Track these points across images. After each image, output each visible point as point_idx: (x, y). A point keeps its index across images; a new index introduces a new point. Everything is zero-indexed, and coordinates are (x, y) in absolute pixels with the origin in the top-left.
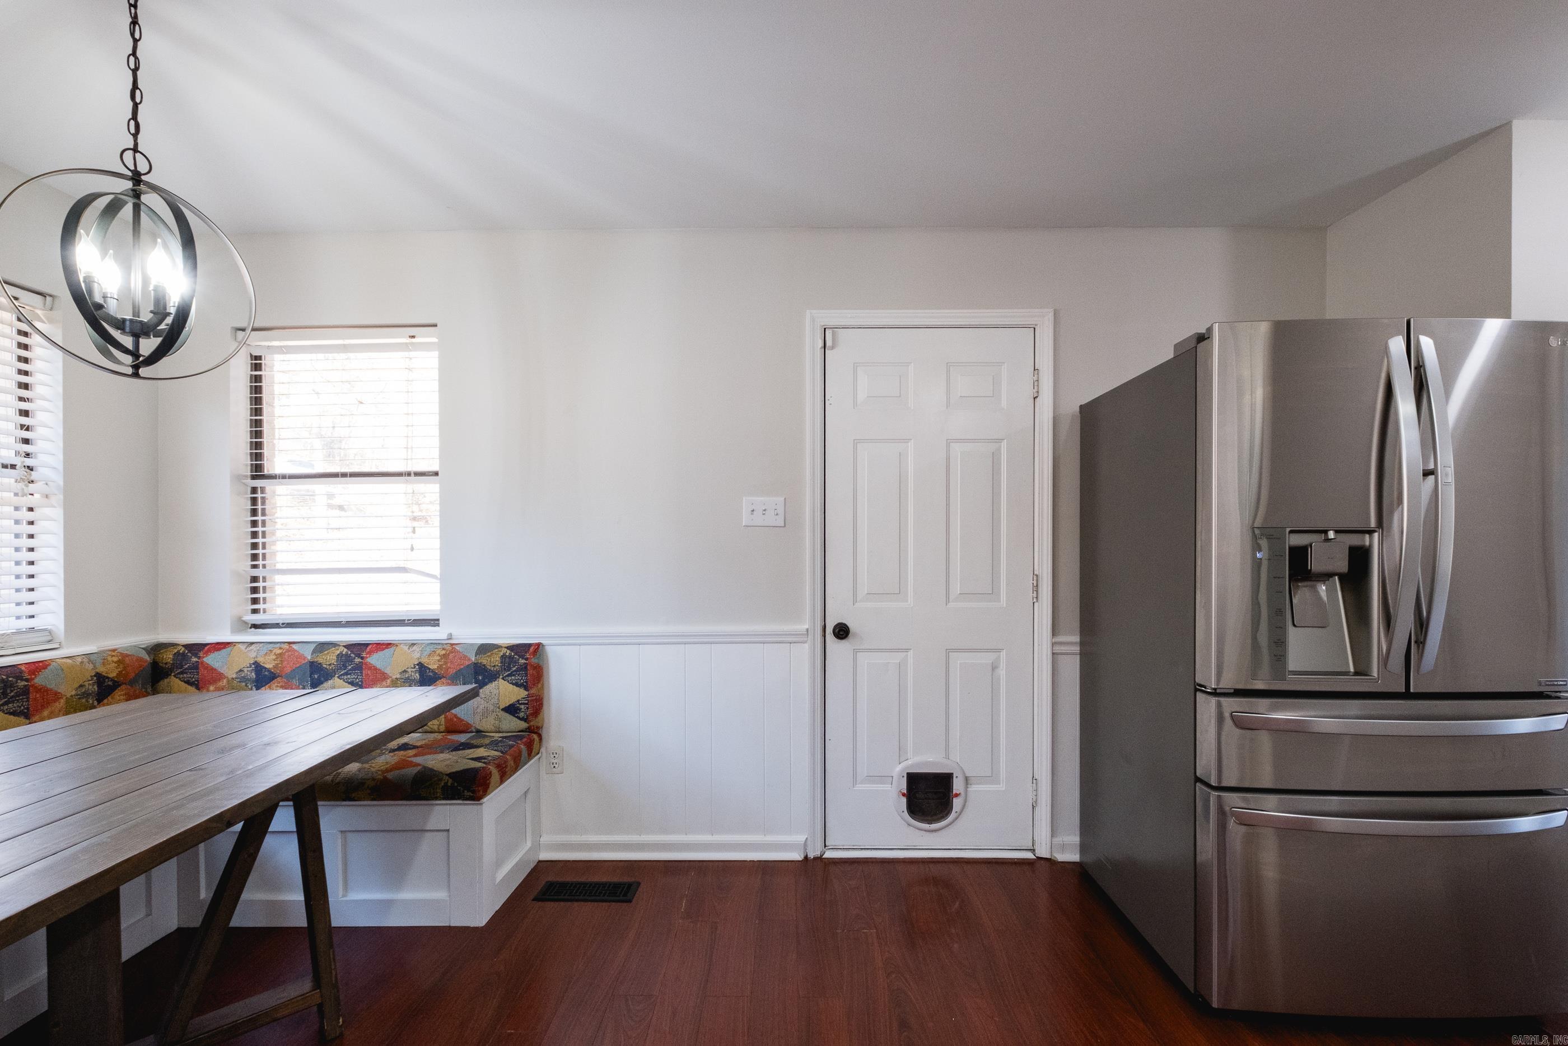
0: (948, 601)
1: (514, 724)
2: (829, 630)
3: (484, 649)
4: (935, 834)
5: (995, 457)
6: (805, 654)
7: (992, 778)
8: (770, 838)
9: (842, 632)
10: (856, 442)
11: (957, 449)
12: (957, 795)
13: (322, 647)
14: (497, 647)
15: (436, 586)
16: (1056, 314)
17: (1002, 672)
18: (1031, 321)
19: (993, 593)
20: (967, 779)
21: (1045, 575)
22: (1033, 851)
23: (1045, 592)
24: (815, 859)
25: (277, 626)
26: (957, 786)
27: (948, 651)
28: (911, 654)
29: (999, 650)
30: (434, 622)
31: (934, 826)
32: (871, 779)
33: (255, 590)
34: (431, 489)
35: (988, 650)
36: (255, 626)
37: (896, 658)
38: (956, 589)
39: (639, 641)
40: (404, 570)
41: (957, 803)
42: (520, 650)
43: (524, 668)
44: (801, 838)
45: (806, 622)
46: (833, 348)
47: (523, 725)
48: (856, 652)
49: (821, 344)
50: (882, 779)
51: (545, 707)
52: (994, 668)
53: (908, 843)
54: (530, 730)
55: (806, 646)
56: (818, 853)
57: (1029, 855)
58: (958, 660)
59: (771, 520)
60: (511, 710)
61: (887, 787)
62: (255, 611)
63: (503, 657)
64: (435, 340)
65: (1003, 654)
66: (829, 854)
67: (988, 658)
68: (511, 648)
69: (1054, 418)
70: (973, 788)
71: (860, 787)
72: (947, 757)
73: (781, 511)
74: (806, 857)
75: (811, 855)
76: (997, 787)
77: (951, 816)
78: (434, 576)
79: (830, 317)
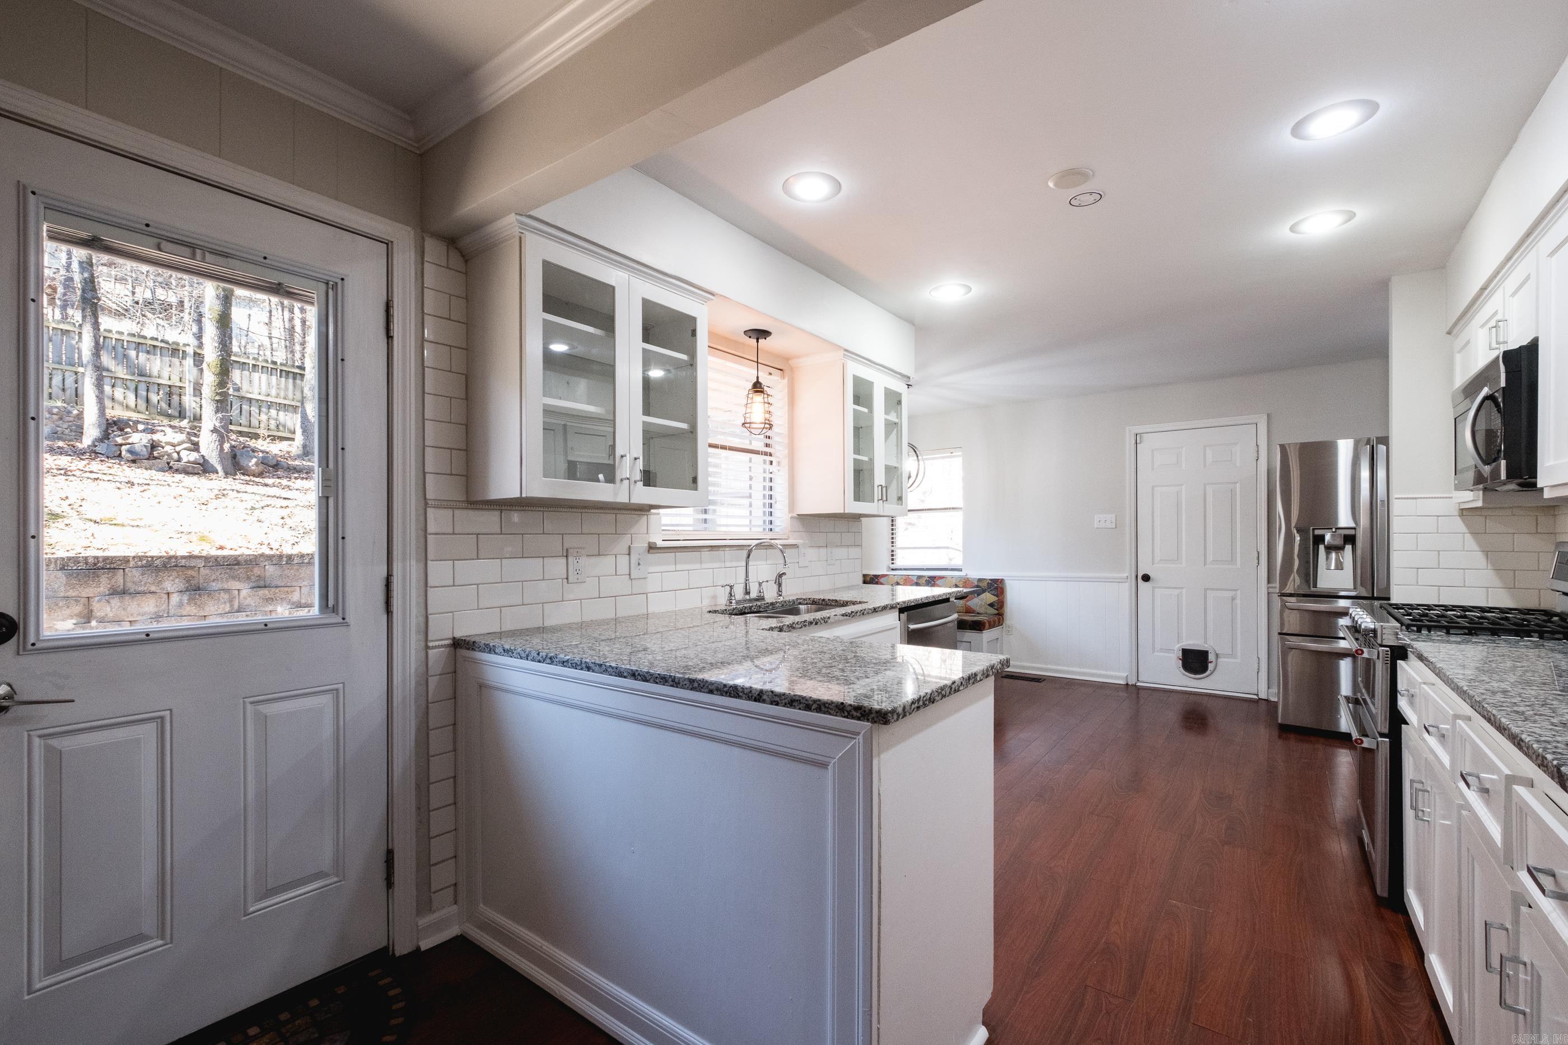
0: (1205, 564)
1: (993, 611)
2: (1140, 577)
3: (980, 580)
4: (1199, 681)
5: (1233, 492)
6: (1125, 590)
7: (1233, 655)
8: (1108, 673)
9: (1146, 578)
10: (1153, 488)
11: (1210, 490)
12: (1211, 662)
13: (919, 577)
14: (985, 579)
15: (961, 554)
16: (1268, 415)
17: (1238, 601)
18: (1255, 421)
19: (1233, 560)
20: (1217, 656)
21: (1263, 552)
22: (1257, 695)
23: (1263, 560)
24: (1132, 685)
25: (901, 569)
26: (1211, 657)
27: (1206, 590)
28: (1184, 590)
29: (1236, 590)
30: (960, 570)
31: (1198, 676)
32: (1162, 650)
33: (892, 555)
34: (959, 516)
35: (1231, 590)
36: (893, 570)
37: (1176, 592)
38: (1210, 558)
39: (1046, 579)
40: (948, 548)
41: (1211, 666)
42: (995, 581)
43: (997, 588)
44: (1125, 674)
45: (1128, 572)
46: (1141, 442)
47: (997, 612)
48: (1154, 588)
49: (1133, 442)
50: (1168, 651)
51: (1005, 608)
52: (1233, 599)
53: (1185, 684)
54: (998, 614)
55: (1127, 584)
56: (1134, 683)
57: (1255, 697)
58: (1211, 594)
59: (1109, 525)
60: (991, 605)
61: (1172, 655)
62: (893, 563)
63: (988, 583)
64: (961, 453)
65: (1239, 592)
66: (1139, 684)
67: (1231, 594)
68: (991, 580)
69: (1268, 470)
70: (1219, 660)
71: (1156, 653)
72: (1206, 642)
73: (1114, 521)
74: (1127, 684)
75: (1130, 683)
76: (1236, 660)
77: (1208, 672)
78: (960, 550)
79: (1139, 429)
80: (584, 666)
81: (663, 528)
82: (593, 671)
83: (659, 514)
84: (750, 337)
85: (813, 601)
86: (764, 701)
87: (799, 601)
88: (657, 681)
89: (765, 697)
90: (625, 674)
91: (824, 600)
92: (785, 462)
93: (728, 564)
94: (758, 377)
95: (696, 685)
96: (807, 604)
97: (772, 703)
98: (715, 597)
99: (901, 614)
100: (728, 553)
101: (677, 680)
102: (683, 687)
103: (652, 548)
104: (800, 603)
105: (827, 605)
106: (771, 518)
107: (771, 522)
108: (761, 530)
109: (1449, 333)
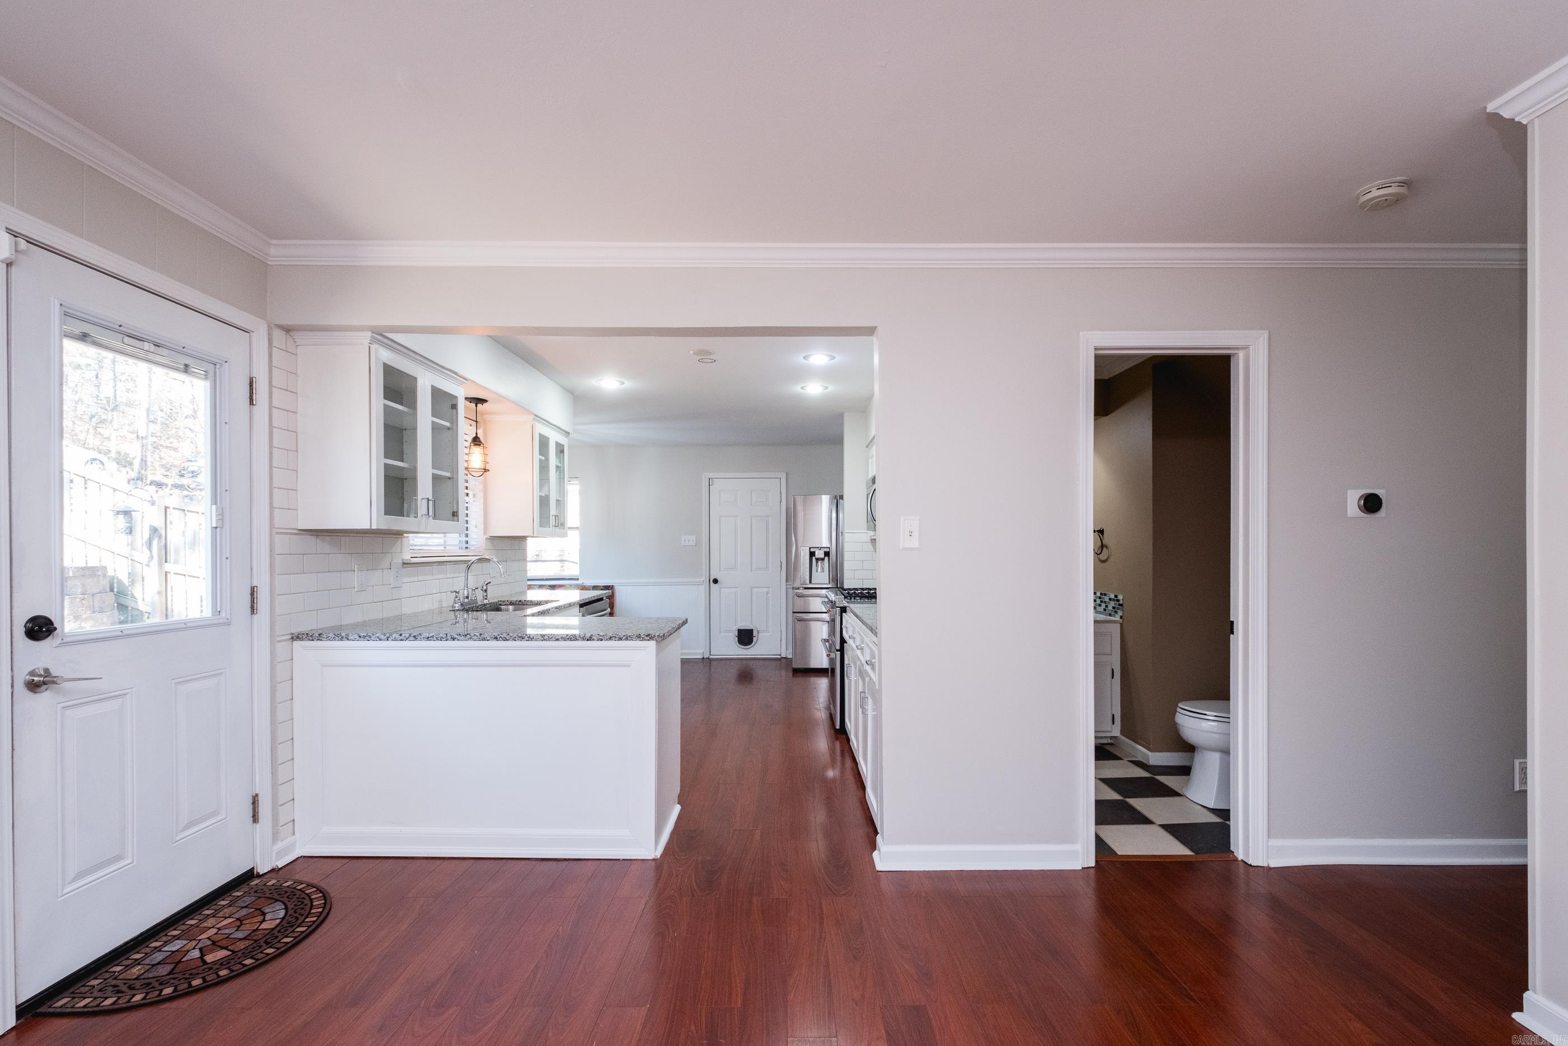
0: (751, 571)
2: (711, 580)
3: (594, 587)
4: (747, 650)
5: (767, 523)
6: (703, 589)
7: (766, 631)
9: (716, 581)
10: (720, 517)
11: (754, 519)
12: (755, 636)
13: (541, 586)
14: (600, 587)
15: (578, 566)
16: (787, 474)
17: (770, 595)
18: (780, 476)
19: (767, 568)
20: (758, 631)
21: (784, 561)
22: (780, 655)
23: (783, 567)
24: (706, 658)
26: (755, 633)
27: (752, 588)
28: (739, 589)
29: (769, 587)
30: (578, 579)
31: (747, 647)
32: (725, 631)
34: (576, 534)
35: (765, 587)
37: (734, 590)
38: (754, 566)
39: (647, 585)
40: (566, 561)
41: (755, 639)
42: (608, 585)
44: (702, 651)
45: (704, 578)
46: (712, 485)
48: (720, 588)
49: (708, 484)
50: (729, 631)
52: (767, 594)
53: (739, 653)
55: (703, 586)
56: (708, 656)
57: (779, 657)
58: (755, 590)
59: (691, 543)
61: (731, 634)
63: (602, 590)
64: (578, 482)
65: (770, 589)
66: (710, 657)
67: (766, 590)
68: (605, 587)
69: (786, 509)
70: (761, 635)
71: (721, 634)
72: (751, 624)
73: (695, 541)
74: (703, 658)
75: (705, 657)
76: (769, 634)
77: (753, 644)
78: (576, 563)
79: (711, 475)
80: (449, 638)
81: (411, 548)
82: (458, 640)
83: (408, 537)
84: (470, 402)
85: (511, 602)
86: (593, 640)
87: (500, 603)
88: (516, 639)
89: (594, 638)
90: (488, 638)
91: (520, 601)
92: (480, 495)
93: (449, 576)
94: (477, 433)
95: (546, 637)
96: (505, 605)
97: (598, 640)
98: (441, 601)
99: (581, 608)
100: (449, 567)
101: (531, 637)
102: (536, 640)
103: (405, 564)
104: (500, 605)
105: (523, 604)
106: (467, 539)
107: (467, 542)
108: (457, 548)
109: (867, 447)
